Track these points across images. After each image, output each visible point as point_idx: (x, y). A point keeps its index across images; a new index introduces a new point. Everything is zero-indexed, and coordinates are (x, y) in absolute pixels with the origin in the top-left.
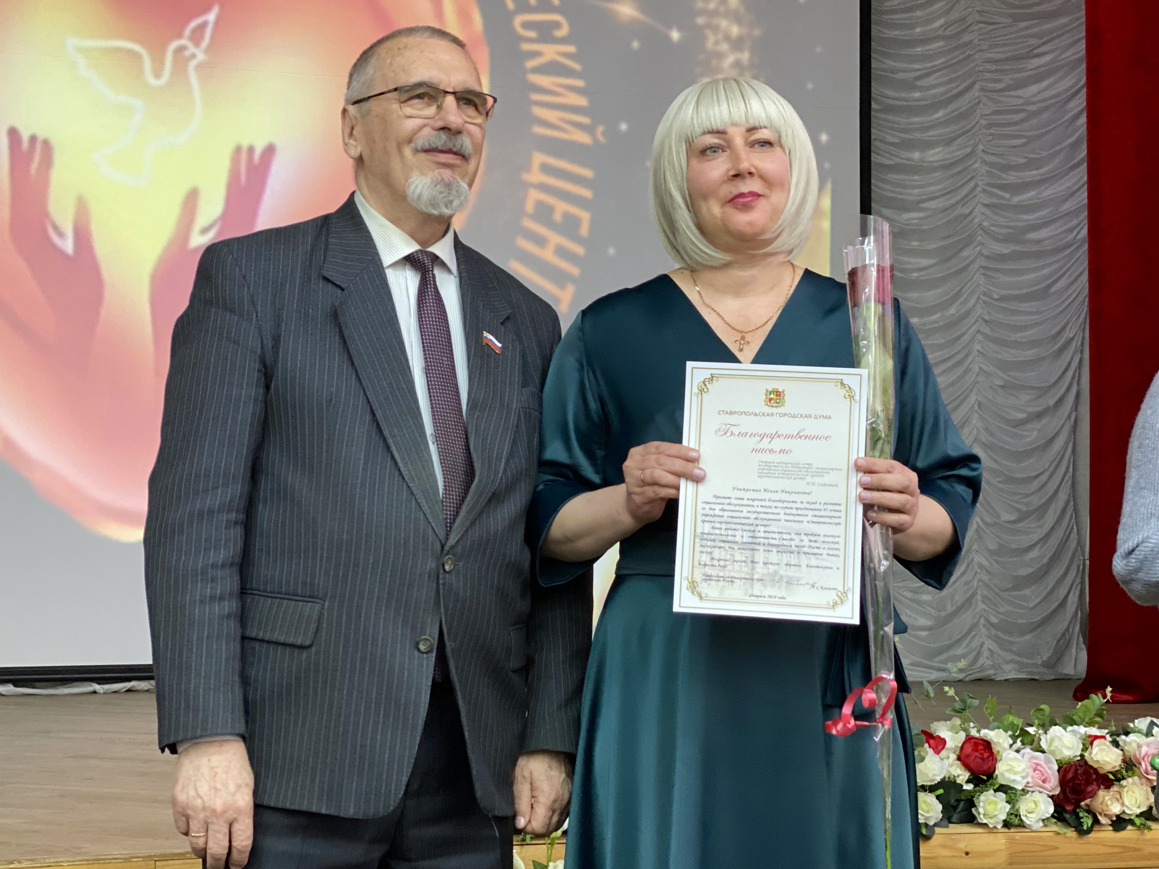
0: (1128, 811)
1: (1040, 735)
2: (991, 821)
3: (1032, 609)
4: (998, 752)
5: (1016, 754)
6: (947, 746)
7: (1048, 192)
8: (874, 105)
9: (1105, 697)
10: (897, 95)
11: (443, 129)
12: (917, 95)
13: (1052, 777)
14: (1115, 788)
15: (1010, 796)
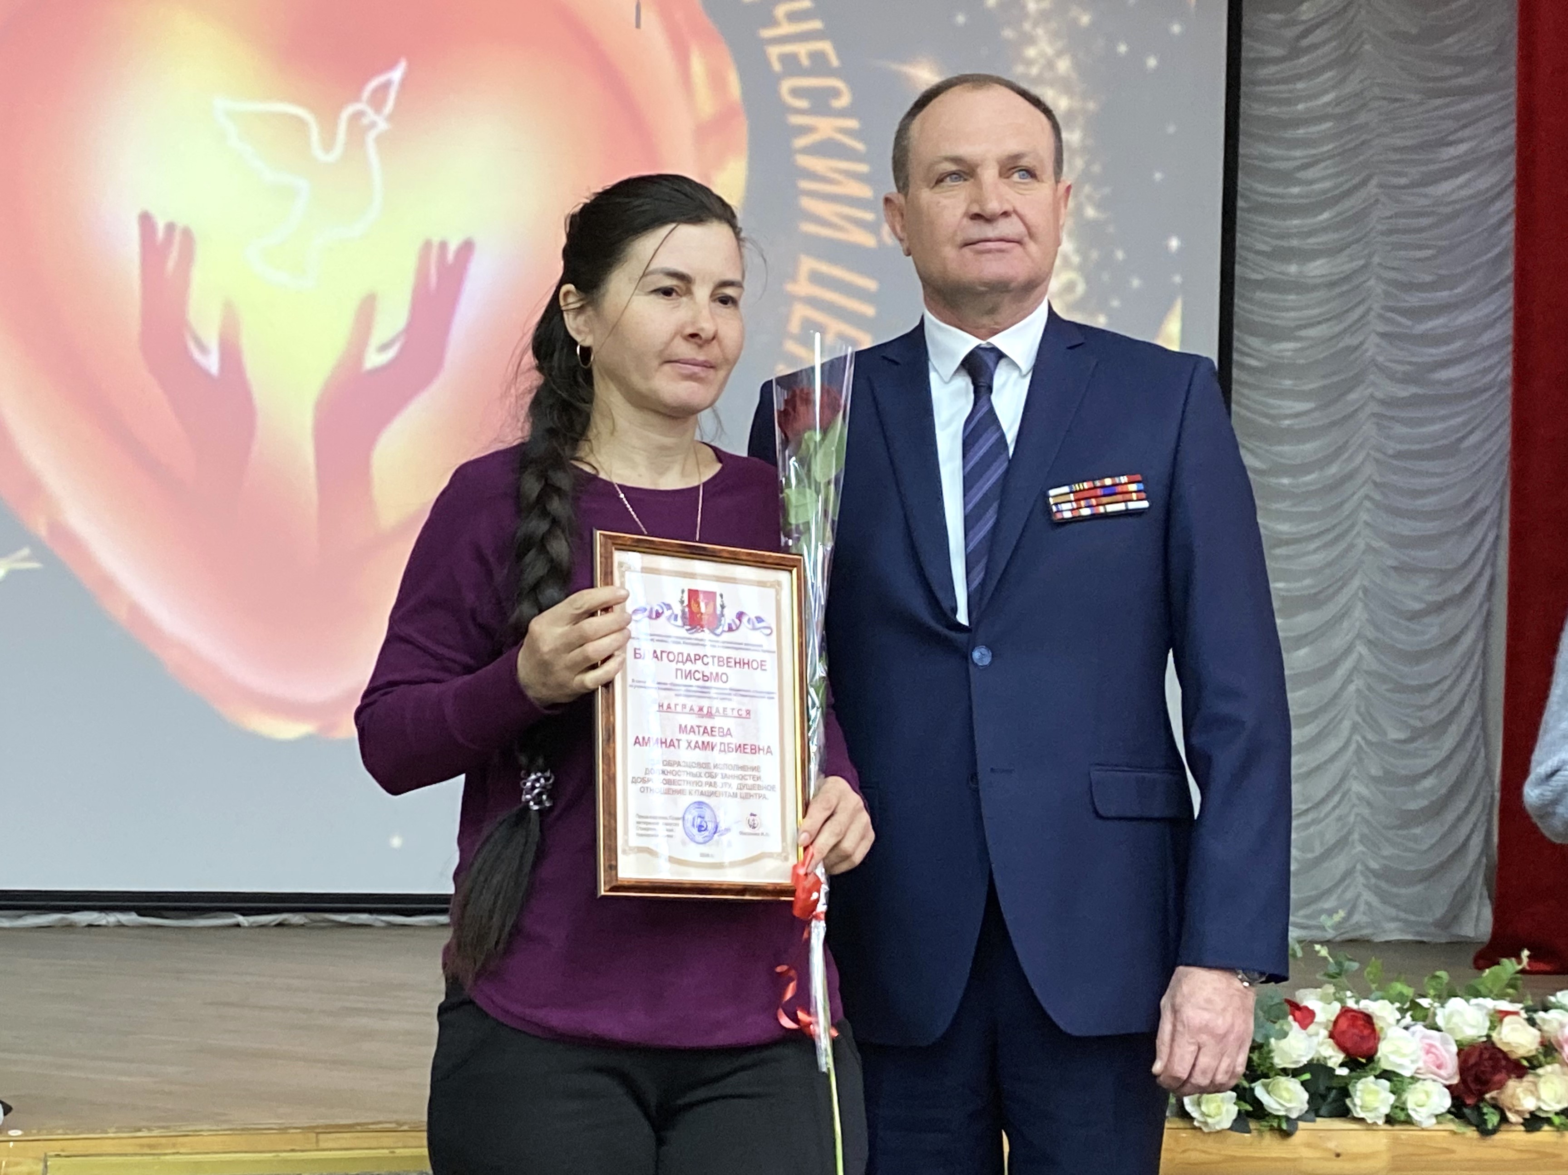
0: (1545, 1107)
1: (1435, 1008)
2: (1370, 1115)
3: (1425, 852)
4: (1382, 1028)
5: (1405, 1031)
6: (1317, 1020)
7: (1465, 318)
8: (1241, 203)
9: (1519, 963)
10: (1270, 190)
12: (1296, 190)
13: (1449, 1061)
14: (1529, 1078)
15: (1395, 1085)
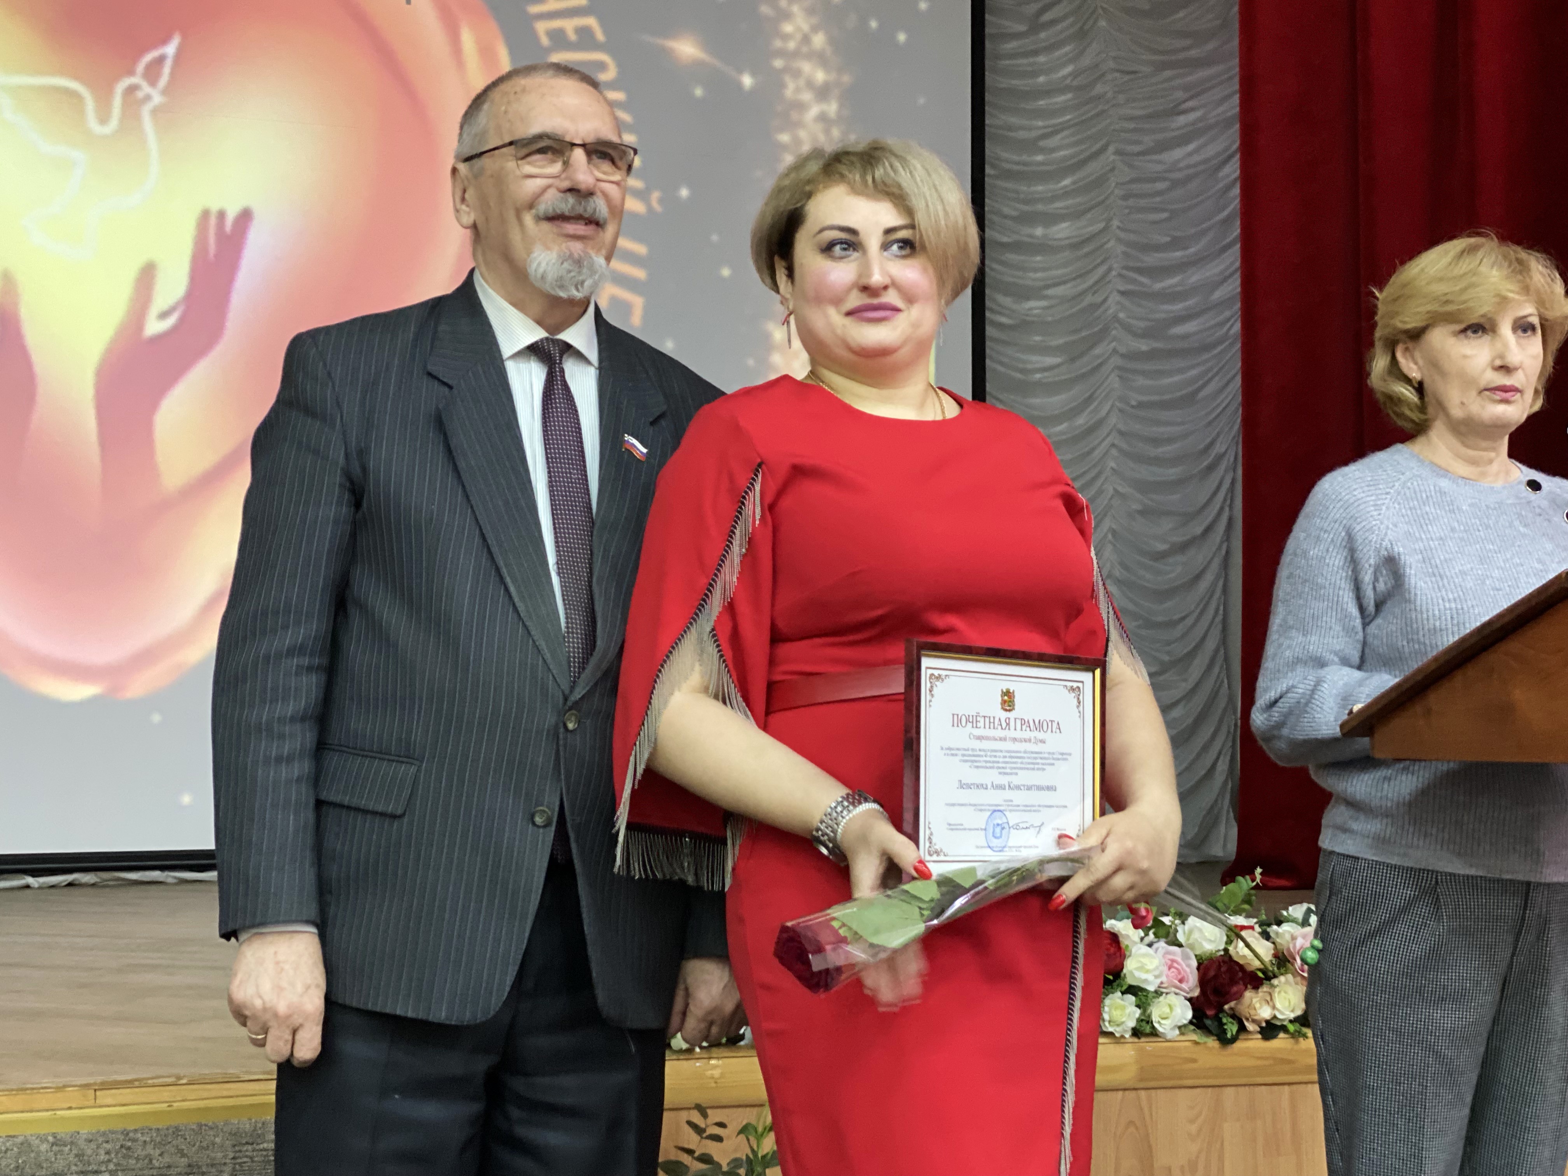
0: (1279, 1016)
1: (1176, 925)
2: (1118, 1029)
4: (1127, 946)
5: (1148, 948)
7: (1195, 277)
8: (988, 170)
9: (1253, 880)
10: (1016, 158)
11: (571, 190)
12: (1040, 158)
13: (1190, 976)
14: (1265, 988)
15: (1140, 999)
